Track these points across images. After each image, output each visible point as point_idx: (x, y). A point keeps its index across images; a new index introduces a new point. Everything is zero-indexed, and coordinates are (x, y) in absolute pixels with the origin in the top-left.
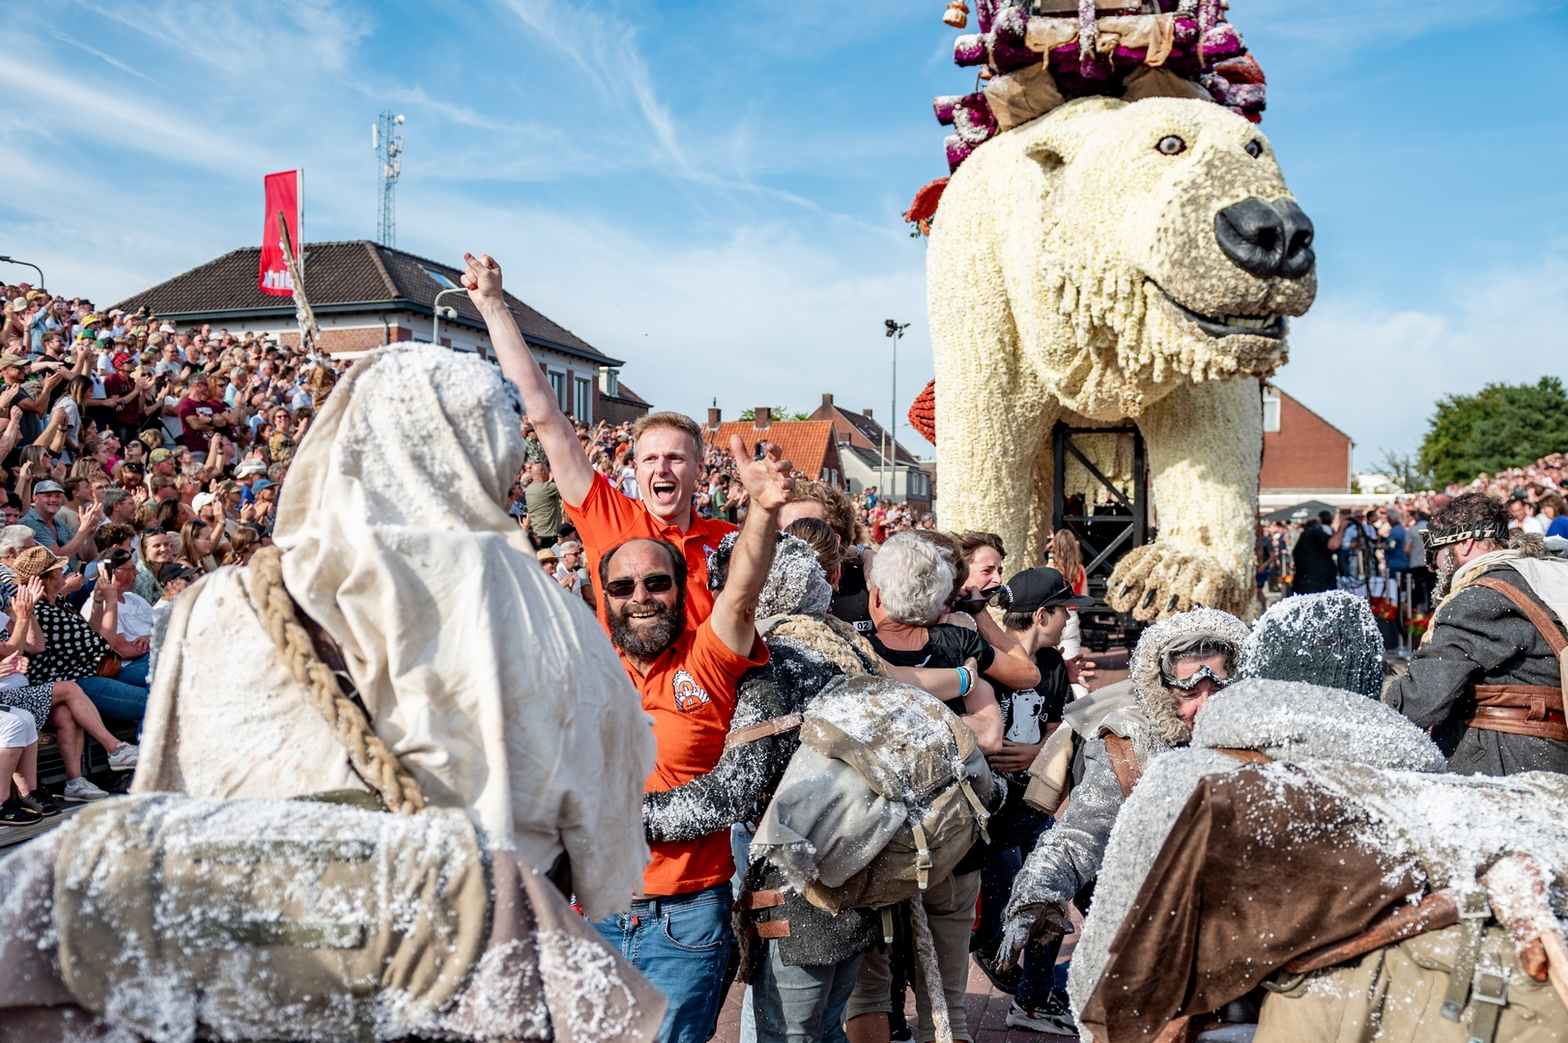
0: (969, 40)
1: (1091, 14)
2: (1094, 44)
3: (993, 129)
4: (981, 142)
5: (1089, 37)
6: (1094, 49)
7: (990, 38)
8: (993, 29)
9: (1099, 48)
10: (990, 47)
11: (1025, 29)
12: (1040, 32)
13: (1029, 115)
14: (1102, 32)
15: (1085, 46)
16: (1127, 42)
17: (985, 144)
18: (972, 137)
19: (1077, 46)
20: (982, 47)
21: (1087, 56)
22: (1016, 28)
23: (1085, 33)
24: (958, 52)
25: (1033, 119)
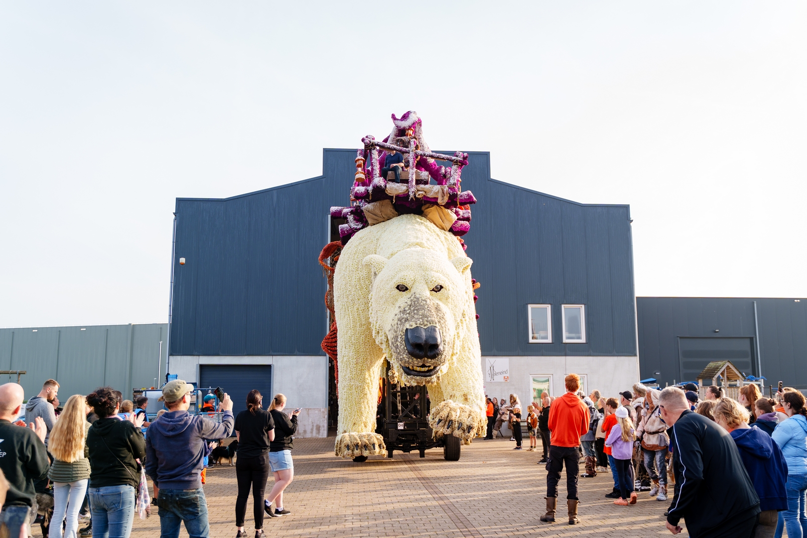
0: (361, 189)
1: (414, 183)
2: (415, 195)
3: (365, 224)
4: (360, 229)
5: (413, 192)
6: (415, 197)
7: (370, 188)
8: (371, 185)
9: (417, 196)
10: (370, 192)
11: (386, 186)
12: (391, 188)
13: (382, 220)
14: (418, 190)
15: (411, 195)
16: (430, 195)
17: (361, 230)
18: (355, 226)
19: (408, 195)
20: (367, 191)
21: (412, 199)
22: (382, 186)
23: (413, 189)
24: (356, 193)
25: (383, 221)
